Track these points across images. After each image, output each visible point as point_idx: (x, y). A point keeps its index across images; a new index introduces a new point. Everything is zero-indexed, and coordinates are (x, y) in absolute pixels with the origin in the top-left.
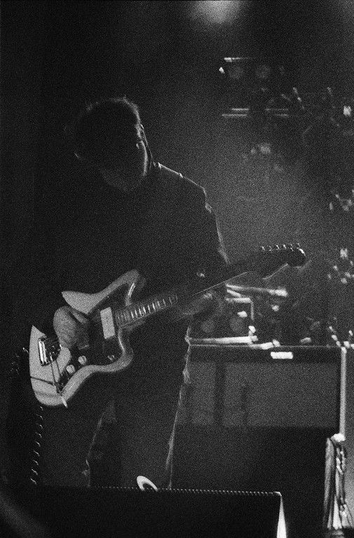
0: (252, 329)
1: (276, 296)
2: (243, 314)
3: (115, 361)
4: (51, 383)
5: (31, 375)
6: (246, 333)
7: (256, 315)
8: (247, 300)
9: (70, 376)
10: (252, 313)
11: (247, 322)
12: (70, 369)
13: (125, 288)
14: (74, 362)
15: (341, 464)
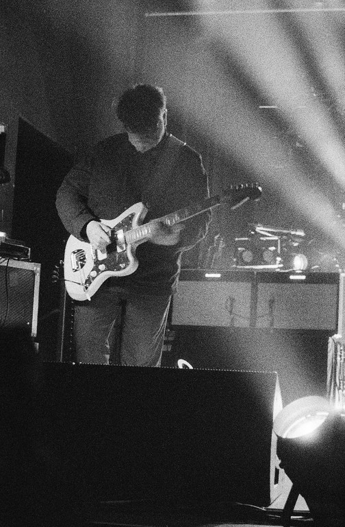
0: (279, 259)
1: (295, 236)
2: (273, 248)
3: (124, 268)
4: (79, 284)
5: (65, 279)
6: (275, 263)
7: (281, 250)
8: (276, 238)
9: (94, 278)
10: (279, 247)
11: (275, 254)
12: (94, 274)
13: (133, 215)
14: (96, 269)
15: (341, 356)
